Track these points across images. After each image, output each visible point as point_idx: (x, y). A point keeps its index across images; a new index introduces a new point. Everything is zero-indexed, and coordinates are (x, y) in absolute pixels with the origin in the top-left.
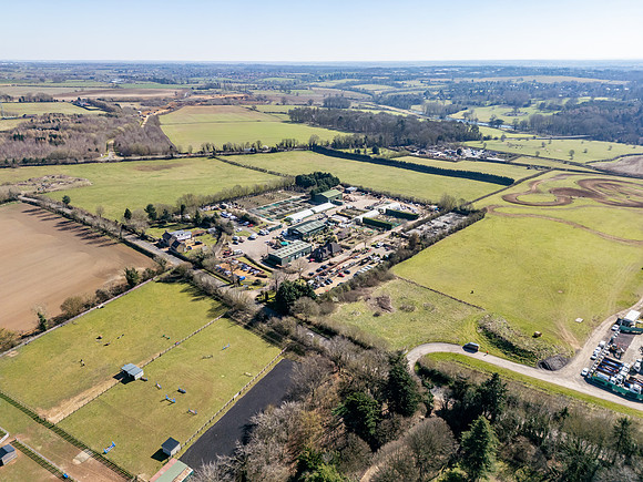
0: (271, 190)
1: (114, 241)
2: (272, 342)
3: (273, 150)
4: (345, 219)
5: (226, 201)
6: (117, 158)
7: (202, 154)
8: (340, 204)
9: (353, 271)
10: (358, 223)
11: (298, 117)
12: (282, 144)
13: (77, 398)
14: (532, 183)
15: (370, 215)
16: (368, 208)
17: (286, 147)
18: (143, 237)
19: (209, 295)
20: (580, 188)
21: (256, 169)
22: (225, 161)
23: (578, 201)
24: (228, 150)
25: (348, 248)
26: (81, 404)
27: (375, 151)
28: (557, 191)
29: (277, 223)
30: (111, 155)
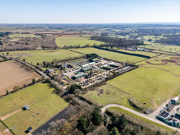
0: (79, 58)
1: (33, 71)
2: (67, 101)
3: (83, 47)
4: (97, 67)
5: (66, 61)
6: (41, 49)
7: (64, 48)
8: (97, 62)
9: (95, 82)
10: (101, 68)
11: (92, 38)
12: (86, 46)
13: (10, 114)
14: (156, 58)
15: (105, 66)
16: (105, 64)
17: (87, 46)
18: (41, 70)
19: (53, 87)
20: (171, 60)
21: (77, 52)
22: (70, 50)
23: (169, 63)
24: (71, 47)
25: (96, 75)
26: (11, 115)
27: (112, 48)
28: (163, 60)
29: (78, 67)
30: (40, 48)
